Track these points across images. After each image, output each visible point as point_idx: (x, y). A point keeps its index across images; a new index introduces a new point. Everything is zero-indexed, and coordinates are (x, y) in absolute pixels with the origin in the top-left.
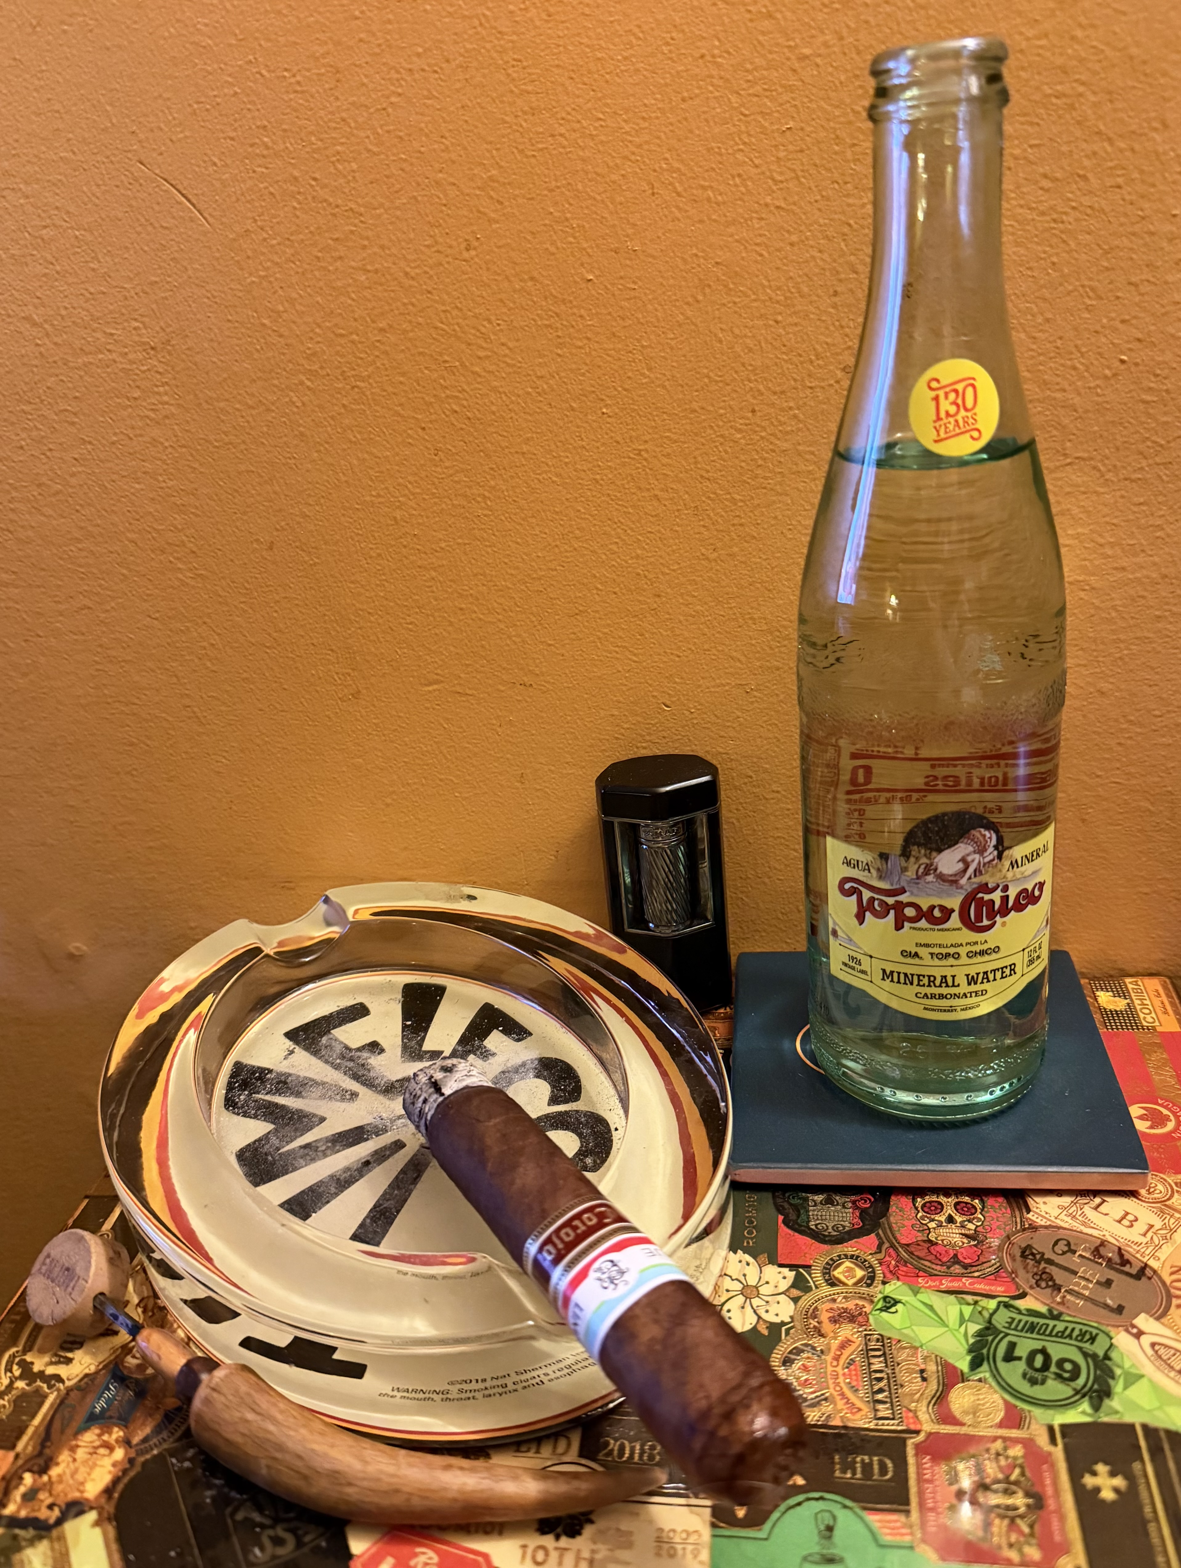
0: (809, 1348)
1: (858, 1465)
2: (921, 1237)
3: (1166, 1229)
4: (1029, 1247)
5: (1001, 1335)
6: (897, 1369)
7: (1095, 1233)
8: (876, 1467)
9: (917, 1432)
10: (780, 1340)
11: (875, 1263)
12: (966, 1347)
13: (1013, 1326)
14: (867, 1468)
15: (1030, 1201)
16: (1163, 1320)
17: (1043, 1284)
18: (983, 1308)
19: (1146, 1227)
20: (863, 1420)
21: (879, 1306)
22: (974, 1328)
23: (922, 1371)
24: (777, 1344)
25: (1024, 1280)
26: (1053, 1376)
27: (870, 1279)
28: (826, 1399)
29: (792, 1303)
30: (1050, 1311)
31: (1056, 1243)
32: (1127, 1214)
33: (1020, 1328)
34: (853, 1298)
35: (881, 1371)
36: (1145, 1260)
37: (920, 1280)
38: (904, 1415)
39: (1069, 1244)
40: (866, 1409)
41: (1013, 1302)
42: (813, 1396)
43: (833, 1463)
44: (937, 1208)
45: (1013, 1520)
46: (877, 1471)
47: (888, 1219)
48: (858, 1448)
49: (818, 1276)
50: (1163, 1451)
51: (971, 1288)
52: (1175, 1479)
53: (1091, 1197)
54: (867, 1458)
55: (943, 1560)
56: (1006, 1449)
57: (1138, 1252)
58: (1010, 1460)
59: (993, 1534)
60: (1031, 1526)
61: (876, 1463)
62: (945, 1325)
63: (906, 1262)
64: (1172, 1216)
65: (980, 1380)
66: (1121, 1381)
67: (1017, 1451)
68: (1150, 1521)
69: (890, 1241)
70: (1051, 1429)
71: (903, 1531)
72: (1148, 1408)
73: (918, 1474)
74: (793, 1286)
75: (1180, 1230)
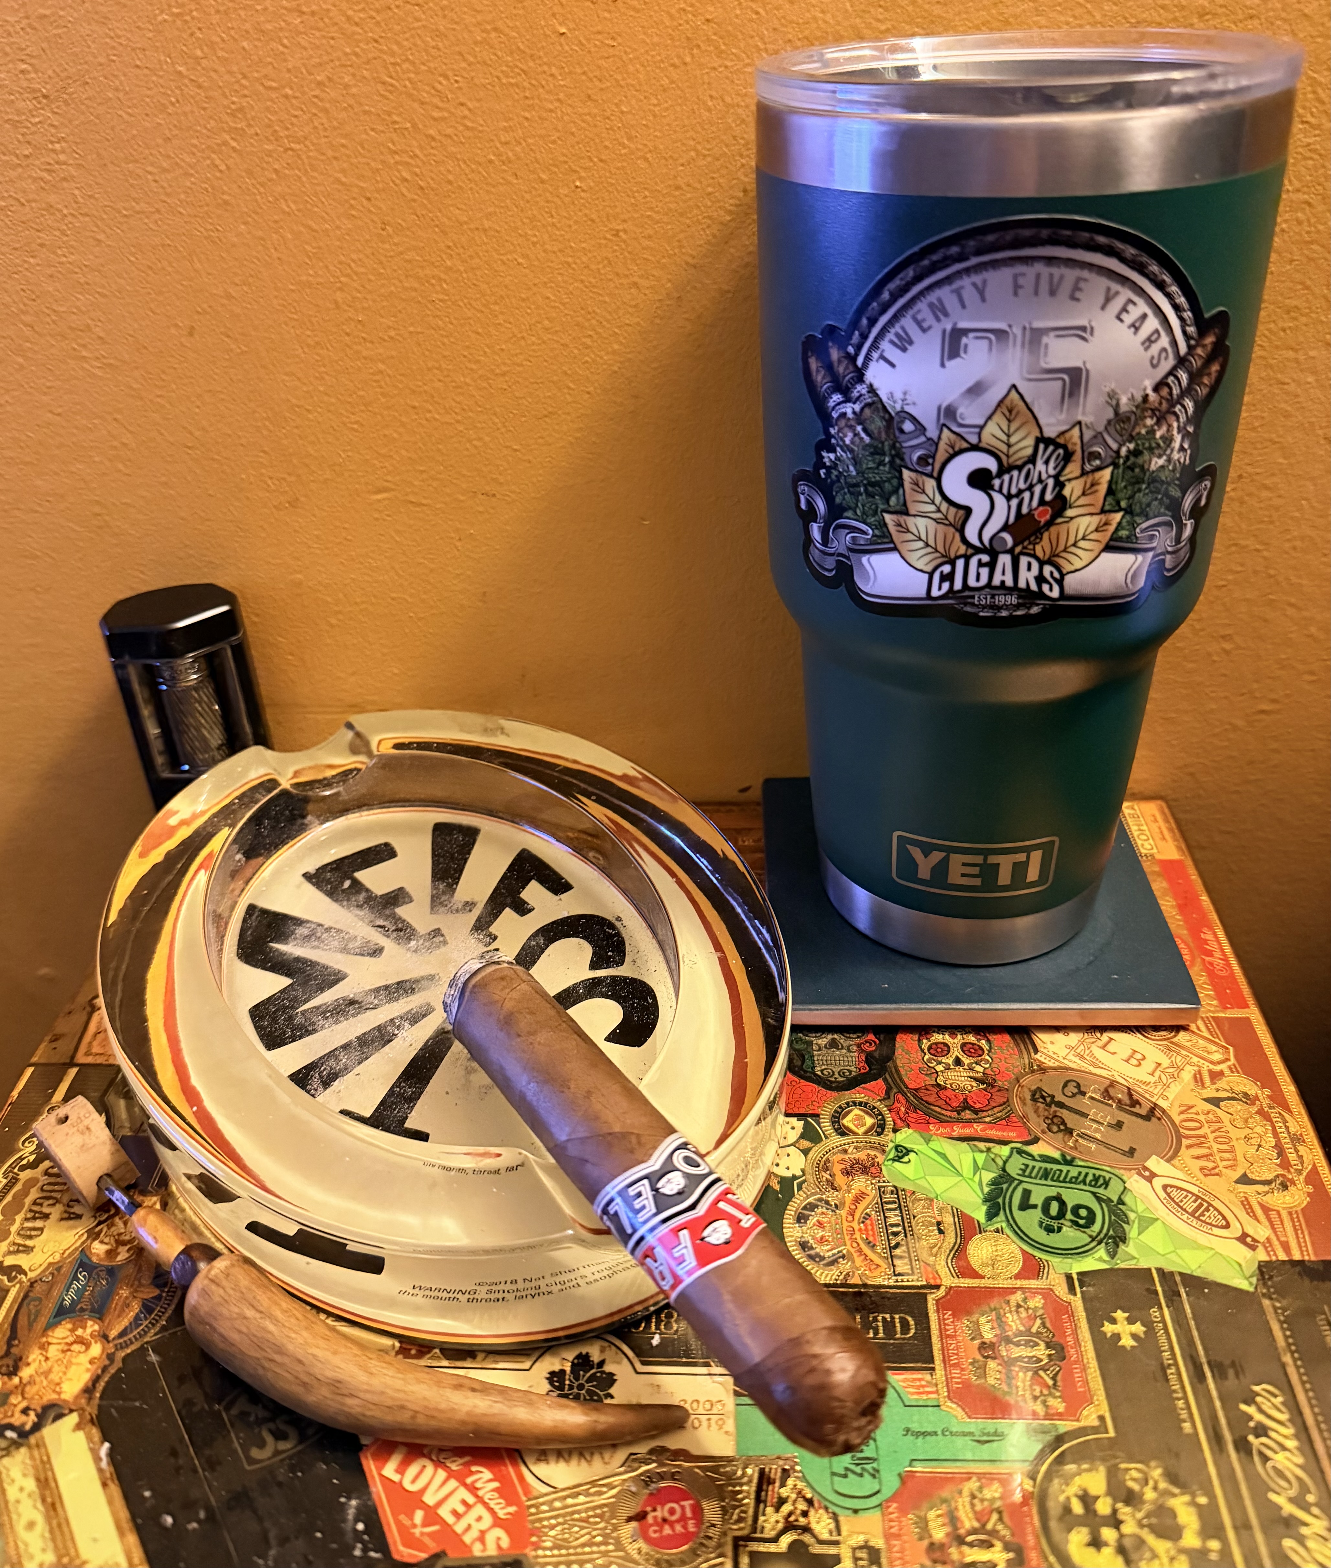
0: (822, 1204)
2: (930, 1081)
3: (1172, 1067)
4: (1040, 1089)
5: (1016, 1182)
6: (913, 1223)
7: (1104, 1073)
8: (898, 1325)
10: (793, 1195)
11: (884, 1111)
12: (981, 1196)
13: (1027, 1173)
14: (889, 1327)
15: (1038, 1042)
16: (1174, 1162)
17: (1055, 1129)
18: (996, 1155)
19: (1154, 1066)
20: (881, 1278)
21: (892, 1155)
22: (988, 1176)
23: (939, 1223)
24: (790, 1200)
25: (1036, 1125)
26: (1069, 1224)
27: (880, 1128)
28: (843, 1257)
29: (802, 1155)
30: (1063, 1156)
31: (1065, 1085)
32: (1134, 1052)
33: (1033, 1175)
34: (866, 1148)
35: (897, 1225)
36: (1154, 1100)
37: (931, 1127)
38: (922, 1269)
39: (1078, 1086)
40: (883, 1265)
41: (1025, 1148)
42: (830, 1253)
44: (943, 1050)
45: (1036, 1373)
46: (898, 1329)
47: (894, 1062)
48: (877, 1306)
49: (826, 1125)
50: (1179, 1296)
51: (982, 1134)
52: (1192, 1323)
53: (1098, 1035)
54: (888, 1316)
55: (970, 1417)
56: (1025, 1300)
57: (1146, 1091)
58: (1030, 1312)
59: (1017, 1387)
60: (1054, 1378)
61: (897, 1321)
62: (959, 1174)
63: (915, 1108)
64: (1178, 1054)
65: (997, 1231)
66: (1136, 1225)
67: (1037, 1302)
68: (1169, 1365)
69: (897, 1086)
70: (1069, 1278)
71: (928, 1389)
72: (1162, 1253)
73: (940, 1330)
74: (802, 1137)
75: (1188, 1068)
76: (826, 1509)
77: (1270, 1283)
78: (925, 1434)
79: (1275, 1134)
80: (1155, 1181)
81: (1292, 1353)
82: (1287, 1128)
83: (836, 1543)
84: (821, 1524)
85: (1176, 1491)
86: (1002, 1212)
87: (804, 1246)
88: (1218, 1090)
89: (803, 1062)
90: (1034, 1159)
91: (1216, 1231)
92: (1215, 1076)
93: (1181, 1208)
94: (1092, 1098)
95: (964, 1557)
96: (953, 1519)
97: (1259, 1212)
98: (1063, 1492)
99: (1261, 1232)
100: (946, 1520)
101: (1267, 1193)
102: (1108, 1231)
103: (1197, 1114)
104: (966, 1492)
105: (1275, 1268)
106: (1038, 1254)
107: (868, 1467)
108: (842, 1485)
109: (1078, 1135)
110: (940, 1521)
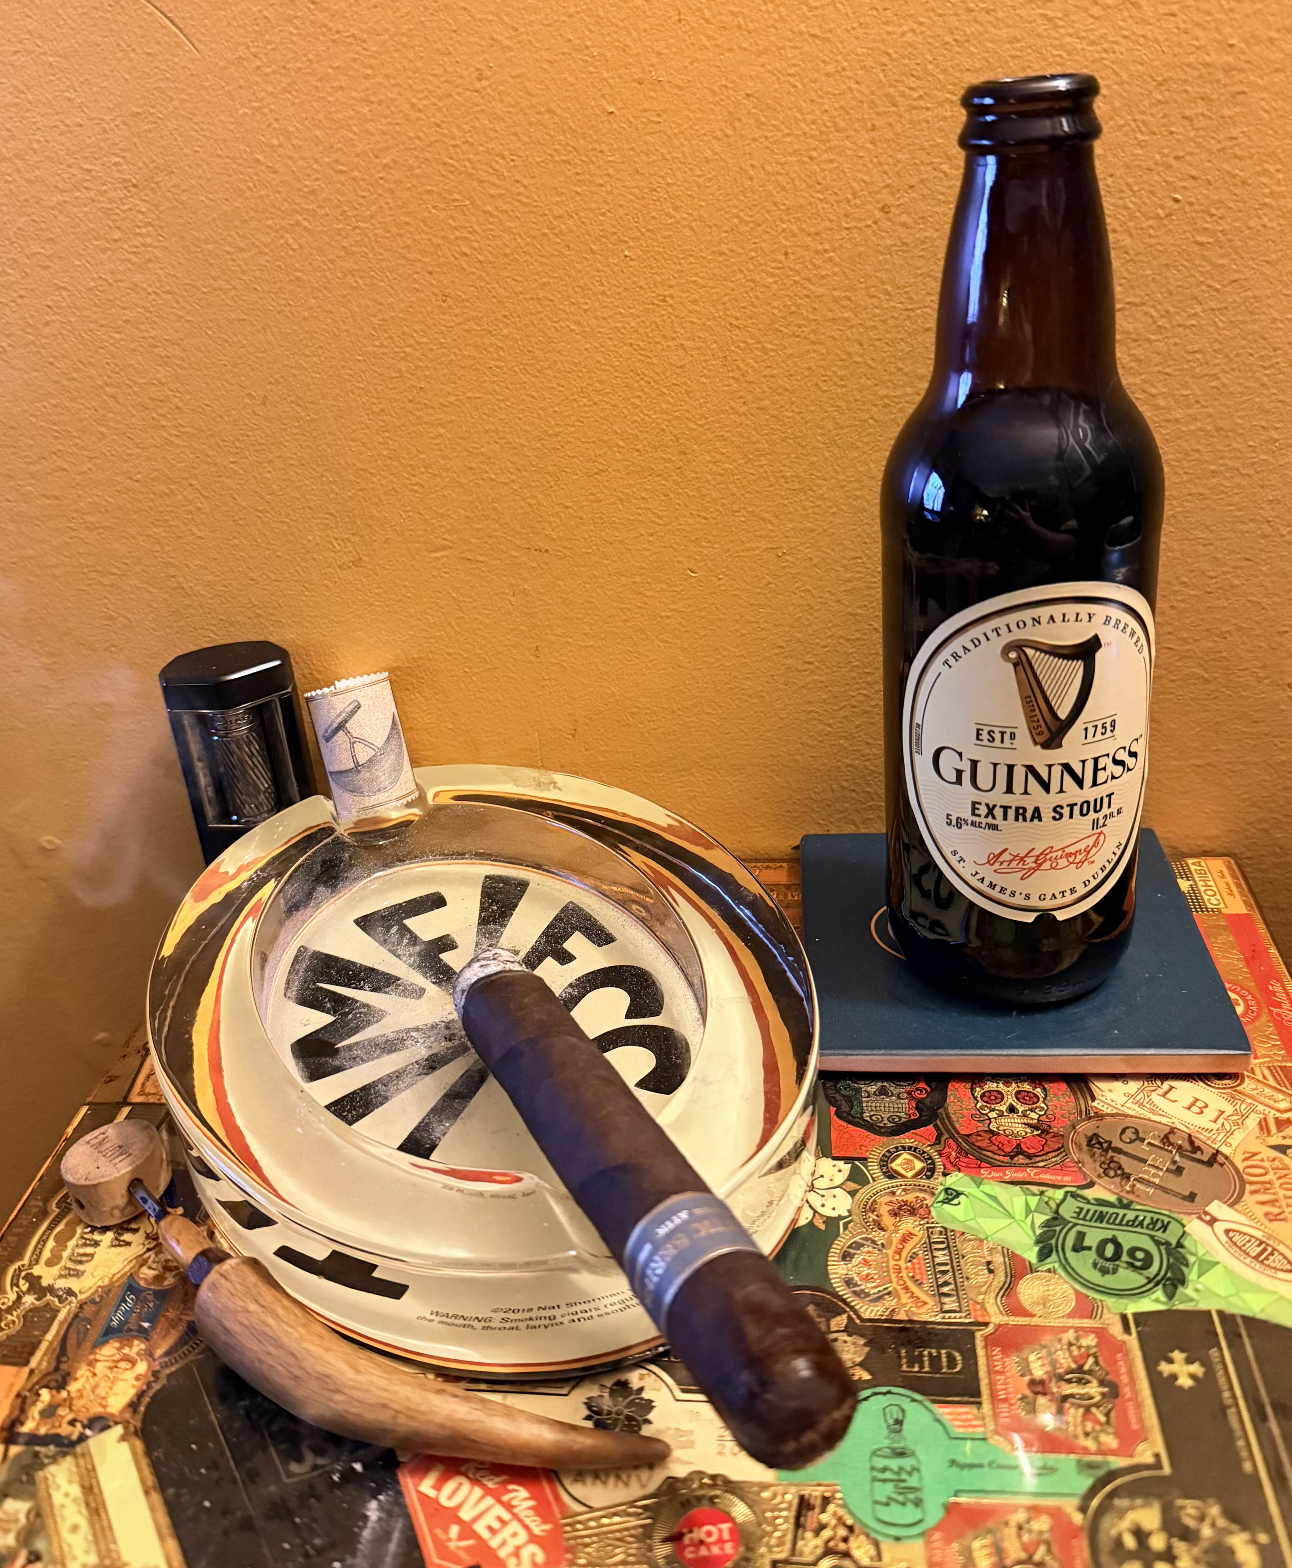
0: (869, 1243)
1: (926, 1359)
2: (982, 1127)
3: (1237, 1114)
4: (1096, 1135)
6: (962, 1262)
7: (1164, 1120)
8: (944, 1360)
9: (986, 1324)
10: (838, 1235)
11: (935, 1155)
12: (1034, 1238)
13: (1081, 1216)
14: (935, 1361)
15: (1093, 1086)
16: (1236, 1207)
17: (1112, 1173)
18: (1050, 1198)
19: (1217, 1114)
20: (928, 1314)
21: (942, 1197)
22: (1040, 1219)
23: (989, 1263)
24: (835, 1238)
25: (1091, 1169)
26: (1125, 1265)
27: (930, 1171)
28: (889, 1293)
29: (849, 1197)
30: (1120, 1200)
31: (1123, 1131)
32: (1197, 1100)
33: (1088, 1217)
34: (914, 1190)
35: (946, 1264)
36: (1216, 1147)
37: (982, 1171)
38: (971, 1307)
39: (1137, 1132)
40: (931, 1302)
41: (1080, 1192)
42: (876, 1290)
43: (900, 1357)
44: (997, 1098)
45: (1088, 1409)
46: (945, 1364)
47: (946, 1109)
48: (924, 1341)
49: (874, 1168)
50: (1239, 1336)
51: (1035, 1178)
52: (1255, 1366)
53: (1159, 1083)
54: (934, 1352)
56: (1078, 1338)
57: (1209, 1138)
58: (1083, 1350)
59: (1068, 1423)
60: (1107, 1415)
61: (944, 1356)
62: (1011, 1216)
63: (967, 1153)
64: (1243, 1102)
65: (1049, 1271)
66: (1196, 1268)
67: (1090, 1341)
68: (1229, 1406)
69: (948, 1131)
70: (1124, 1318)
71: (975, 1423)
72: (1224, 1295)
73: (988, 1366)
74: (849, 1179)
75: (1253, 1115)
76: (867, 1535)
78: (971, 1466)
80: (1217, 1225)
84: (861, 1551)
85: (1234, 1527)
86: (1054, 1254)
87: (849, 1282)
88: (1284, 1138)
89: (851, 1108)
90: (1088, 1202)
91: (1281, 1275)
92: (1281, 1124)
94: (1149, 1143)
96: (998, 1548)
98: (1115, 1526)
100: (993, 1551)
103: (1262, 1160)
104: (1013, 1523)
106: (1092, 1294)
107: (912, 1496)
108: (885, 1513)
110: (985, 1551)
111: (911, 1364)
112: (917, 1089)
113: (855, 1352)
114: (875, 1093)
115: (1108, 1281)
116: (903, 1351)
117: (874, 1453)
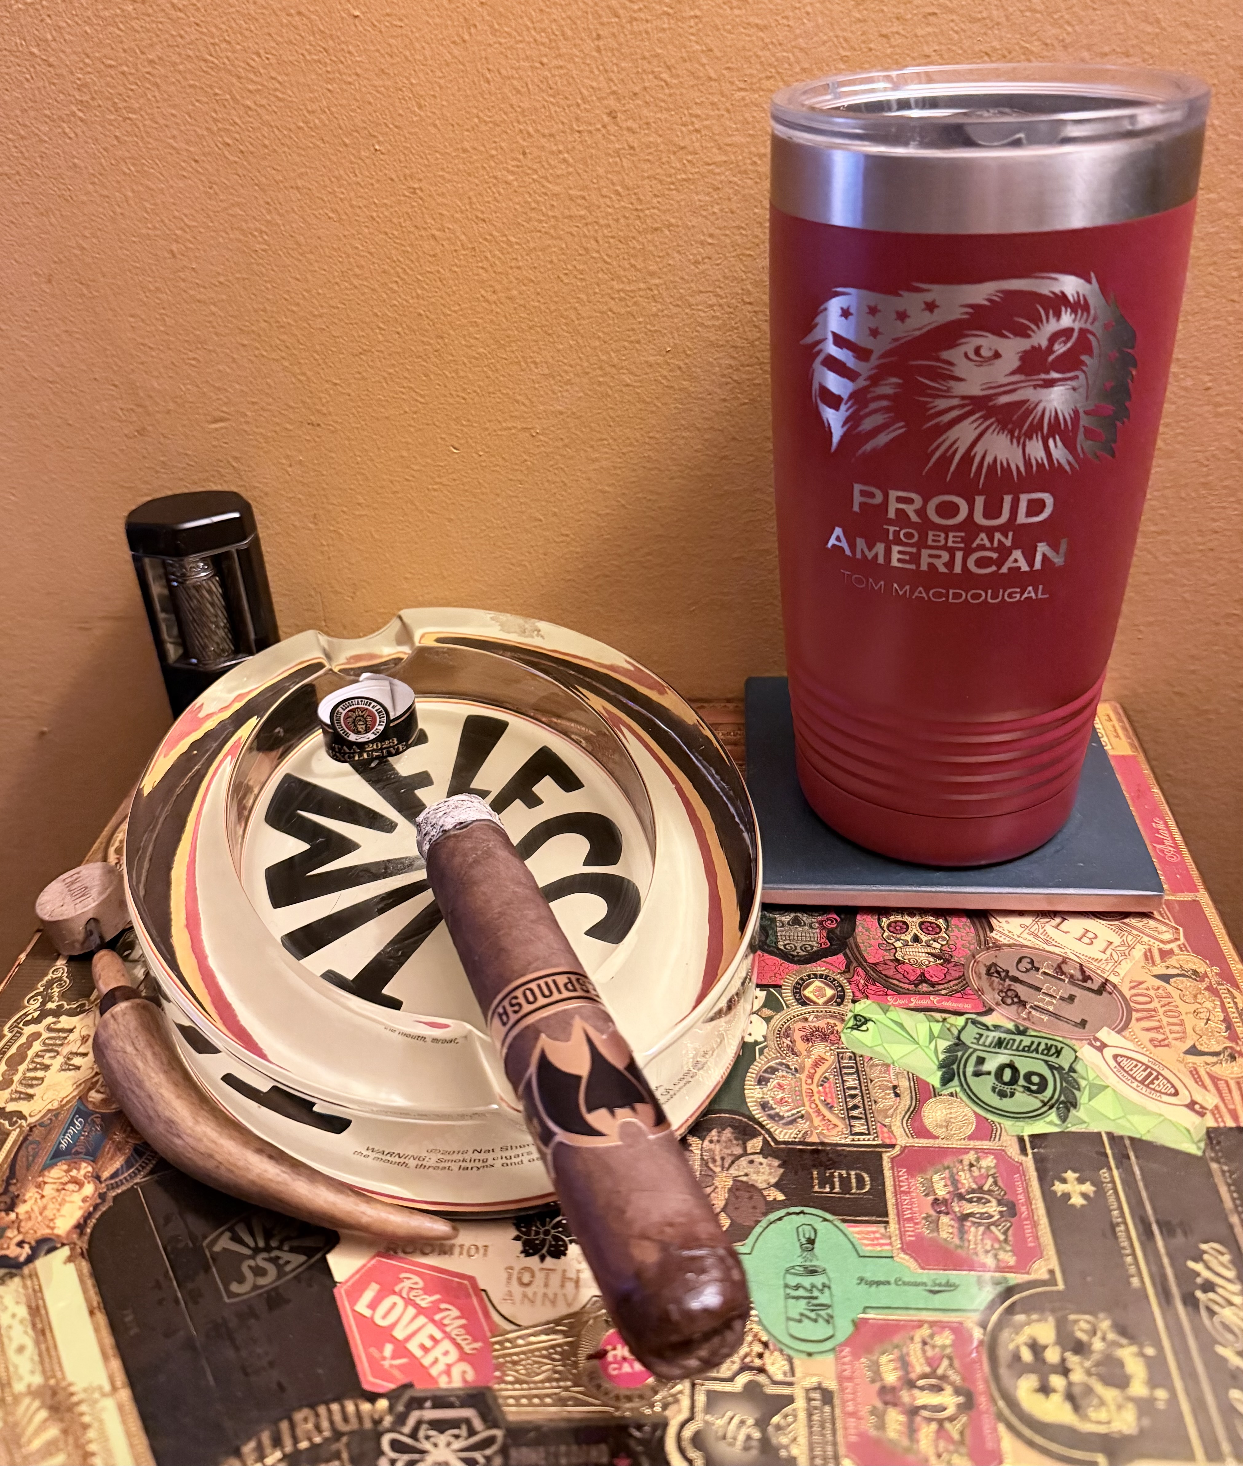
0: (783, 1067)
1: (836, 1180)
2: (889, 956)
3: (1123, 945)
5: (971, 1050)
6: (870, 1086)
7: (1057, 950)
8: (854, 1181)
9: (893, 1146)
10: (755, 1059)
11: (844, 983)
12: (937, 1063)
14: (845, 1182)
15: (993, 921)
16: (1126, 1033)
17: (1009, 1001)
18: (952, 1025)
19: (1105, 944)
20: (838, 1136)
21: (851, 1023)
22: (943, 1044)
23: (895, 1087)
24: (752, 1063)
25: (991, 997)
26: (1021, 1089)
27: (840, 999)
28: (802, 1117)
29: (764, 1023)
30: (1017, 1027)
31: (1020, 961)
32: (1086, 932)
33: (987, 1043)
34: (824, 1016)
35: (855, 1088)
36: (1105, 976)
37: (889, 998)
38: (878, 1130)
39: (1032, 962)
40: (841, 1125)
41: (979, 1019)
42: (789, 1114)
43: (812, 1178)
44: (901, 928)
45: (988, 1228)
46: (854, 1185)
47: (855, 939)
48: (835, 1163)
49: (788, 995)
50: (1129, 1158)
51: (938, 1005)
52: (1141, 1184)
54: (844, 1172)
55: (923, 1268)
56: (978, 1160)
57: (1098, 968)
58: (983, 1171)
59: (969, 1241)
60: (1005, 1233)
61: (853, 1177)
62: (915, 1042)
63: (874, 981)
64: (1130, 933)
65: (951, 1095)
66: (1087, 1092)
67: (989, 1162)
68: (1118, 1224)
69: (857, 959)
70: (1021, 1140)
71: (882, 1241)
72: (1112, 1118)
73: (895, 1186)
74: (765, 1005)
75: (1139, 947)
76: (781, 1351)
77: (1217, 1148)
78: (878, 1283)
79: (1224, 1009)
80: (1106, 1051)
81: (1239, 1214)
82: (1235, 1003)
83: (790, 1384)
84: (776, 1366)
85: (1124, 1341)
86: (956, 1078)
87: (764, 1106)
90: (987, 1028)
91: (1165, 1098)
92: (1165, 954)
93: (1131, 1076)
94: (1045, 973)
95: (914, 1399)
96: (904, 1363)
97: (1208, 1081)
98: (1013, 1340)
99: (1209, 1099)
100: (899, 1365)
101: (1215, 1064)
102: (1060, 1096)
103: (1148, 989)
104: (917, 1339)
105: (1222, 1134)
106: (991, 1117)
107: (822, 1313)
108: (797, 1329)
109: (1031, 1007)
110: (892, 1365)
111: (822, 1185)
112: (828, 919)
113: (770, 1174)
114: (788, 923)
115: (1006, 1104)
116: (815, 1173)
117: (787, 1271)
